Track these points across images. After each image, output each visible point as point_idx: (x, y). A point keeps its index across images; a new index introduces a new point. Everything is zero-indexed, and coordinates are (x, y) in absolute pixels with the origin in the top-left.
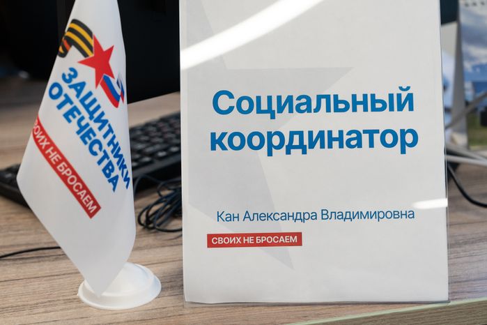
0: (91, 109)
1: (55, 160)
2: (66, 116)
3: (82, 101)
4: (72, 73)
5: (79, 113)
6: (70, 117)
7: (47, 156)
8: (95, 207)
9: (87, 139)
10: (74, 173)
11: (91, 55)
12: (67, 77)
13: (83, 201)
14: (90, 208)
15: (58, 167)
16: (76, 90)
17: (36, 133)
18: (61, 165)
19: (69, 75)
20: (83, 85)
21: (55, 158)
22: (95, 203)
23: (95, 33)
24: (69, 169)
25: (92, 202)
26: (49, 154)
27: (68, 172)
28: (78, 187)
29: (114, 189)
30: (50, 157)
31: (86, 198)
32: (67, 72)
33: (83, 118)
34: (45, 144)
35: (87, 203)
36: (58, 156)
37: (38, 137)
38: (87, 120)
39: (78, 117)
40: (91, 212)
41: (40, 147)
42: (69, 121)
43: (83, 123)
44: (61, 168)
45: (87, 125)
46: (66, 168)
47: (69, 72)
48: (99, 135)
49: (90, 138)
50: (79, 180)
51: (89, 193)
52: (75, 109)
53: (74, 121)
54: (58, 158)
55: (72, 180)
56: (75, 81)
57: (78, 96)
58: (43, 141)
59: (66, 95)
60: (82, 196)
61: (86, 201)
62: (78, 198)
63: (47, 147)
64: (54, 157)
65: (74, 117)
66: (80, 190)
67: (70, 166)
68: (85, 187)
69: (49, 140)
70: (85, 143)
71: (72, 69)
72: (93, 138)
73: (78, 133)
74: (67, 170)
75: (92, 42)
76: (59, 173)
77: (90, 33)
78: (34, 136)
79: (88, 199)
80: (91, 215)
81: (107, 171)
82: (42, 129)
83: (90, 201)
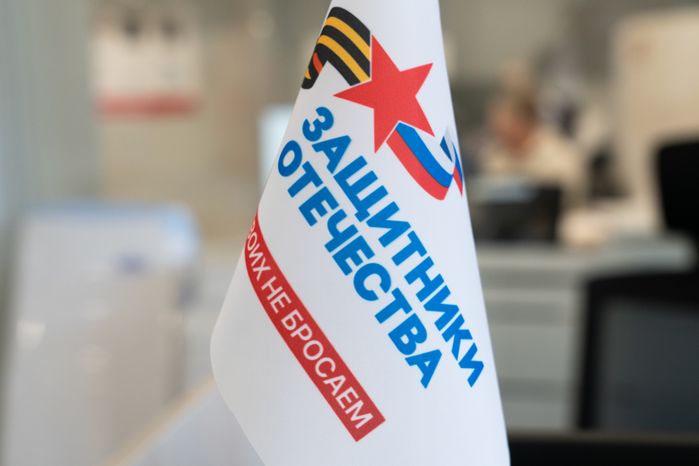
0: (362, 195)
1: (277, 304)
2: (305, 209)
3: (341, 179)
4: (322, 119)
5: (333, 204)
6: (314, 212)
7: (263, 295)
8: (368, 417)
9: (349, 261)
10: (318, 334)
11: (364, 79)
12: (312, 128)
13: (338, 399)
14: (354, 418)
15: (284, 321)
16: (329, 154)
17: (250, 249)
18: (290, 316)
19: (317, 123)
20: (343, 143)
21: (278, 299)
22: (369, 406)
23: (374, 32)
24: (305, 326)
25: (360, 405)
26: (268, 291)
27: (305, 333)
28: (325, 367)
29: (425, 382)
30: (269, 298)
31: (345, 394)
32: (313, 117)
33: (341, 215)
34: (261, 269)
35: (348, 406)
36: (284, 295)
37: (252, 255)
38: (351, 220)
39: (331, 212)
40: (358, 426)
41: (252, 275)
42: (312, 221)
43: (342, 227)
44: (289, 323)
45: (352, 230)
46: (299, 324)
47: (316, 116)
48: (383, 256)
49: (358, 261)
50: (330, 351)
51: (351, 381)
52: (325, 194)
53: (323, 221)
54: (283, 300)
55: (313, 350)
56: (327, 136)
57: (331, 167)
58: (258, 264)
59: (308, 166)
60: (337, 388)
61: (344, 400)
62: (326, 391)
63: (266, 276)
64: (278, 297)
65: (322, 212)
66: (331, 375)
67: (308, 319)
68: (342, 369)
69: (270, 261)
70: (347, 270)
71: (322, 111)
72: (366, 261)
73: (330, 247)
74: (302, 329)
75: (368, 52)
76: (285, 334)
77: (364, 32)
78: (247, 253)
79: (350, 395)
80: (358, 434)
81: (405, 339)
82: (261, 239)
83: (355, 401)
